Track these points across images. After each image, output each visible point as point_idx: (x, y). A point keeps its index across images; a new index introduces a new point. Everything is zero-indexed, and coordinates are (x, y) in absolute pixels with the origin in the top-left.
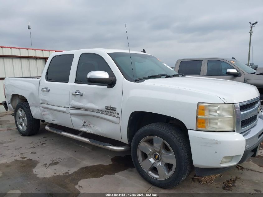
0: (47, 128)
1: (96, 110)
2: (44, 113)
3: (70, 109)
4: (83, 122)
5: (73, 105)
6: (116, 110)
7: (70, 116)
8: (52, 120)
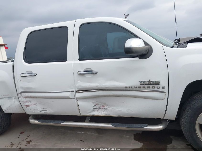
0: (32, 121)
1: (122, 88)
2: (27, 104)
3: (76, 93)
4: (94, 105)
5: (80, 88)
6: (159, 84)
7: (76, 101)
8: (41, 111)
